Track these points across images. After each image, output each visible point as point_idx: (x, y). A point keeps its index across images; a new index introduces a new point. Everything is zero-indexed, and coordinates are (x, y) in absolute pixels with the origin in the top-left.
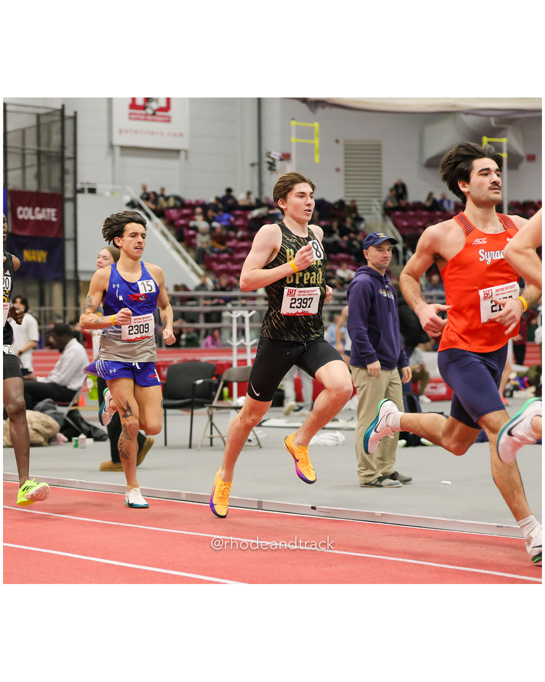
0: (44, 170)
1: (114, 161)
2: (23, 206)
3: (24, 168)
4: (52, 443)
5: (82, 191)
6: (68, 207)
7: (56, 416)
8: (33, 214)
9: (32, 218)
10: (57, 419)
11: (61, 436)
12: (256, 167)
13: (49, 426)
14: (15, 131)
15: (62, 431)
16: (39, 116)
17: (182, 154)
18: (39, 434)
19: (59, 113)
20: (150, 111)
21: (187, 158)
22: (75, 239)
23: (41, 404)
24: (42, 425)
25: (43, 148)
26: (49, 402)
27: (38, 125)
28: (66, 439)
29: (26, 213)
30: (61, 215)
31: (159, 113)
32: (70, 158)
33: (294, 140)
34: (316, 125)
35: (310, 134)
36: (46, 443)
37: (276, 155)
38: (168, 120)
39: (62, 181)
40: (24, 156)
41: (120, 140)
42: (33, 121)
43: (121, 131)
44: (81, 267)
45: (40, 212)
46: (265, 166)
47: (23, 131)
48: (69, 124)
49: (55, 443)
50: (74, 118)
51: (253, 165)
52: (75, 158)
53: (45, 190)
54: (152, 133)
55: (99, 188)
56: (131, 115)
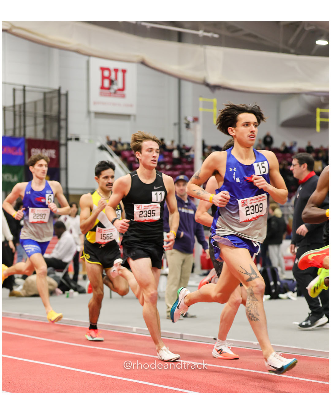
0: (48, 127)
1: (90, 121)
2: (35, 148)
3: (35, 124)
5: (71, 139)
6: (63, 149)
7: (55, 278)
11: (58, 291)
12: (177, 127)
13: (51, 285)
14: (31, 103)
15: (59, 287)
16: (45, 94)
17: (132, 118)
19: (57, 92)
20: (112, 91)
21: (135, 120)
22: (66, 169)
25: (48, 113)
26: (51, 270)
27: (45, 99)
28: (61, 292)
30: (58, 154)
31: (119, 92)
32: (63, 120)
33: (201, 109)
34: (215, 101)
35: (210, 105)
37: (190, 119)
38: (123, 96)
39: (59, 133)
40: (35, 118)
41: (94, 108)
42: (41, 96)
43: (95, 103)
44: (71, 185)
45: (45, 152)
46: (183, 126)
47: (35, 103)
48: (63, 99)
50: (66, 95)
51: (175, 124)
52: (66, 119)
53: (48, 138)
54: (114, 104)
55: (81, 138)
56: (101, 93)
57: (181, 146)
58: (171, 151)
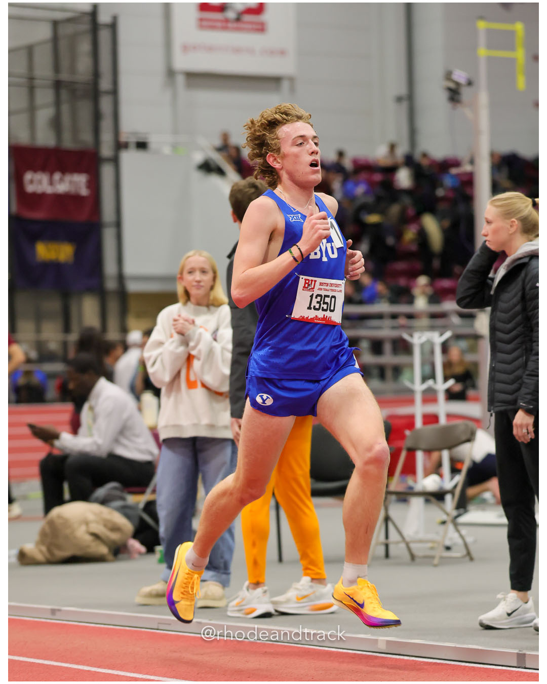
0: (66, 113)
1: (175, 96)
2: (35, 170)
3: (32, 109)
4: (120, 556)
5: (126, 146)
6: (107, 172)
7: (125, 511)
8: (51, 183)
9: (49, 190)
10: (127, 516)
11: (136, 545)
12: (405, 105)
13: (115, 528)
15: (136, 535)
16: (55, 24)
17: (285, 85)
18: (98, 542)
19: (87, 19)
20: (231, 14)
21: (292, 90)
22: (118, 224)
23: (101, 492)
24: (105, 526)
25: (64, 76)
26: (115, 488)
27: (55, 39)
28: (143, 549)
29: (40, 182)
30: (95, 184)
31: (248, 18)
32: (107, 93)
33: (482, 52)
34: (520, 28)
36: (110, 557)
37: (461, 76)
38: (261, 28)
39: (96, 131)
40: (31, 90)
41: (183, 62)
42: (44, 32)
43: (185, 48)
44: (130, 268)
45: (61, 180)
47: (29, 50)
48: (104, 36)
49: (125, 556)
50: (113, 26)
51: (399, 99)
52: (114, 92)
53: (68, 143)
54: (237, 50)
55: (153, 140)
56: (201, 20)
57: (417, 156)
58: (391, 170)
